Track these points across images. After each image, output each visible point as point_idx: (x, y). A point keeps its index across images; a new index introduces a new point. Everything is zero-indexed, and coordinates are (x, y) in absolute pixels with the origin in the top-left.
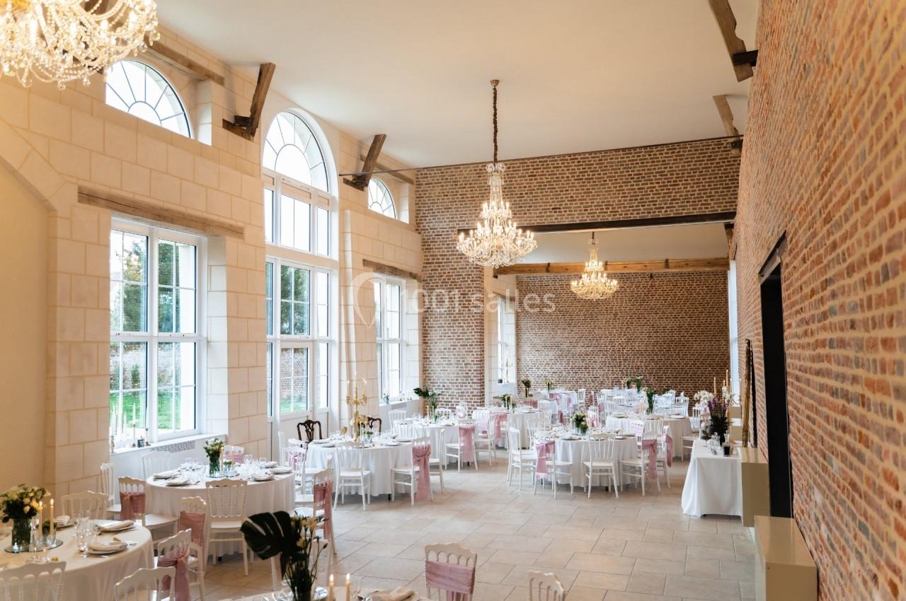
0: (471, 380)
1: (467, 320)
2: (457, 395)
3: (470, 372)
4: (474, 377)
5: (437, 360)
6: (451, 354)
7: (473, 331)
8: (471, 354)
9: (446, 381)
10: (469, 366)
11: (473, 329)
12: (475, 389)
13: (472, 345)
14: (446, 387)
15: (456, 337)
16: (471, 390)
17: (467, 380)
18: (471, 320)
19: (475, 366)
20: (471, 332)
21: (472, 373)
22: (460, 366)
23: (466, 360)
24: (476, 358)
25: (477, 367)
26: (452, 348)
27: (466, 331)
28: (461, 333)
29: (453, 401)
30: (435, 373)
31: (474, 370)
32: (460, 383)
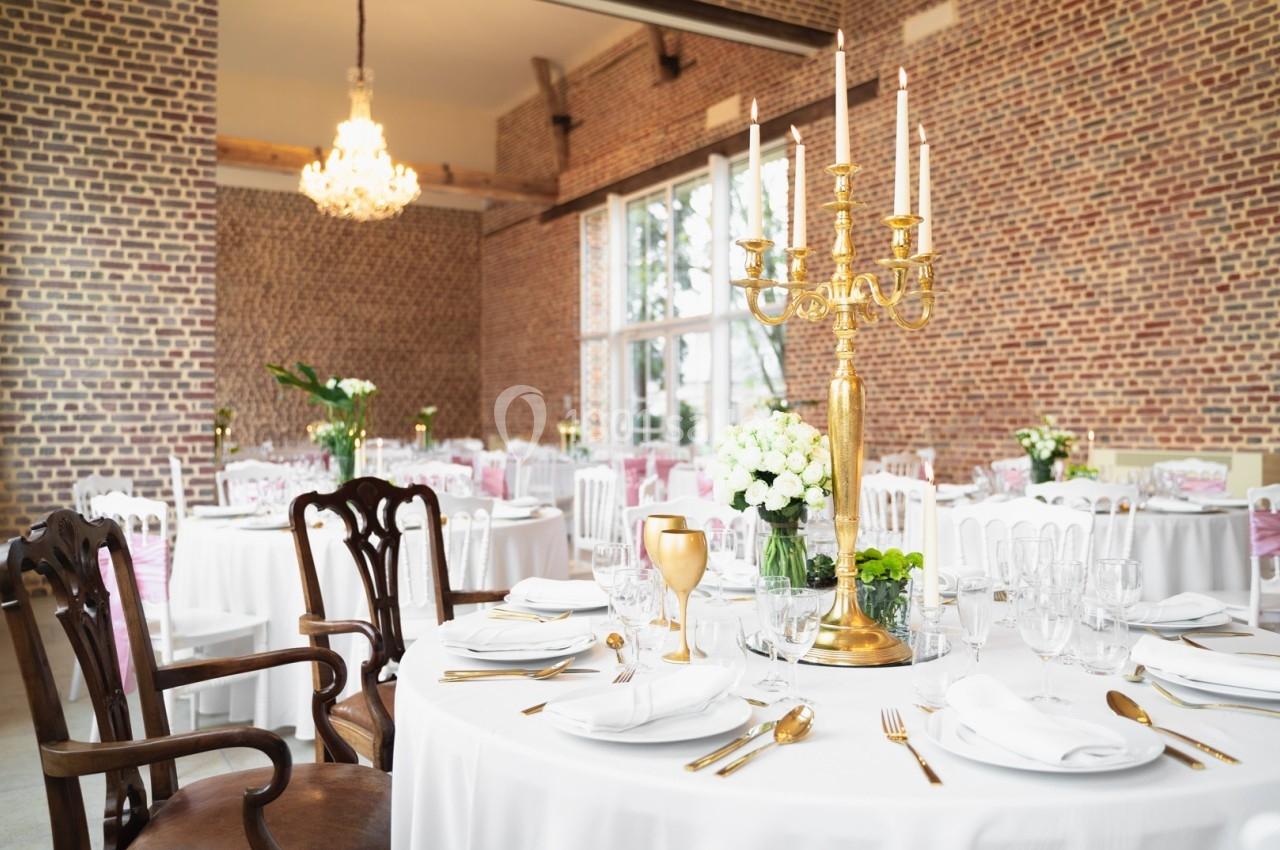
0: (182, 385)
1: (170, 182)
2: (127, 437)
3: (177, 362)
4: (193, 375)
5: (45, 314)
6: (105, 294)
7: (191, 223)
8: (180, 297)
9: (81, 388)
10: (173, 339)
11: (192, 216)
12: (197, 417)
13: (186, 269)
14: (81, 411)
15: (125, 237)
16: (183, 421)
17: (167, 386)
18: (184, 182)
19: (198, 340)
20: (184, 226)
21: (186, 364)
22: (137, 338)
23: (160, 318)
24: (198, 312)
25: (204, 344)
26: (107, 272)
27: (162, 218)
28: (142, 224)
29: (109, 458)
30: (35, 361)
31: (194, 354)
32: (135, 396)
